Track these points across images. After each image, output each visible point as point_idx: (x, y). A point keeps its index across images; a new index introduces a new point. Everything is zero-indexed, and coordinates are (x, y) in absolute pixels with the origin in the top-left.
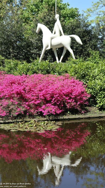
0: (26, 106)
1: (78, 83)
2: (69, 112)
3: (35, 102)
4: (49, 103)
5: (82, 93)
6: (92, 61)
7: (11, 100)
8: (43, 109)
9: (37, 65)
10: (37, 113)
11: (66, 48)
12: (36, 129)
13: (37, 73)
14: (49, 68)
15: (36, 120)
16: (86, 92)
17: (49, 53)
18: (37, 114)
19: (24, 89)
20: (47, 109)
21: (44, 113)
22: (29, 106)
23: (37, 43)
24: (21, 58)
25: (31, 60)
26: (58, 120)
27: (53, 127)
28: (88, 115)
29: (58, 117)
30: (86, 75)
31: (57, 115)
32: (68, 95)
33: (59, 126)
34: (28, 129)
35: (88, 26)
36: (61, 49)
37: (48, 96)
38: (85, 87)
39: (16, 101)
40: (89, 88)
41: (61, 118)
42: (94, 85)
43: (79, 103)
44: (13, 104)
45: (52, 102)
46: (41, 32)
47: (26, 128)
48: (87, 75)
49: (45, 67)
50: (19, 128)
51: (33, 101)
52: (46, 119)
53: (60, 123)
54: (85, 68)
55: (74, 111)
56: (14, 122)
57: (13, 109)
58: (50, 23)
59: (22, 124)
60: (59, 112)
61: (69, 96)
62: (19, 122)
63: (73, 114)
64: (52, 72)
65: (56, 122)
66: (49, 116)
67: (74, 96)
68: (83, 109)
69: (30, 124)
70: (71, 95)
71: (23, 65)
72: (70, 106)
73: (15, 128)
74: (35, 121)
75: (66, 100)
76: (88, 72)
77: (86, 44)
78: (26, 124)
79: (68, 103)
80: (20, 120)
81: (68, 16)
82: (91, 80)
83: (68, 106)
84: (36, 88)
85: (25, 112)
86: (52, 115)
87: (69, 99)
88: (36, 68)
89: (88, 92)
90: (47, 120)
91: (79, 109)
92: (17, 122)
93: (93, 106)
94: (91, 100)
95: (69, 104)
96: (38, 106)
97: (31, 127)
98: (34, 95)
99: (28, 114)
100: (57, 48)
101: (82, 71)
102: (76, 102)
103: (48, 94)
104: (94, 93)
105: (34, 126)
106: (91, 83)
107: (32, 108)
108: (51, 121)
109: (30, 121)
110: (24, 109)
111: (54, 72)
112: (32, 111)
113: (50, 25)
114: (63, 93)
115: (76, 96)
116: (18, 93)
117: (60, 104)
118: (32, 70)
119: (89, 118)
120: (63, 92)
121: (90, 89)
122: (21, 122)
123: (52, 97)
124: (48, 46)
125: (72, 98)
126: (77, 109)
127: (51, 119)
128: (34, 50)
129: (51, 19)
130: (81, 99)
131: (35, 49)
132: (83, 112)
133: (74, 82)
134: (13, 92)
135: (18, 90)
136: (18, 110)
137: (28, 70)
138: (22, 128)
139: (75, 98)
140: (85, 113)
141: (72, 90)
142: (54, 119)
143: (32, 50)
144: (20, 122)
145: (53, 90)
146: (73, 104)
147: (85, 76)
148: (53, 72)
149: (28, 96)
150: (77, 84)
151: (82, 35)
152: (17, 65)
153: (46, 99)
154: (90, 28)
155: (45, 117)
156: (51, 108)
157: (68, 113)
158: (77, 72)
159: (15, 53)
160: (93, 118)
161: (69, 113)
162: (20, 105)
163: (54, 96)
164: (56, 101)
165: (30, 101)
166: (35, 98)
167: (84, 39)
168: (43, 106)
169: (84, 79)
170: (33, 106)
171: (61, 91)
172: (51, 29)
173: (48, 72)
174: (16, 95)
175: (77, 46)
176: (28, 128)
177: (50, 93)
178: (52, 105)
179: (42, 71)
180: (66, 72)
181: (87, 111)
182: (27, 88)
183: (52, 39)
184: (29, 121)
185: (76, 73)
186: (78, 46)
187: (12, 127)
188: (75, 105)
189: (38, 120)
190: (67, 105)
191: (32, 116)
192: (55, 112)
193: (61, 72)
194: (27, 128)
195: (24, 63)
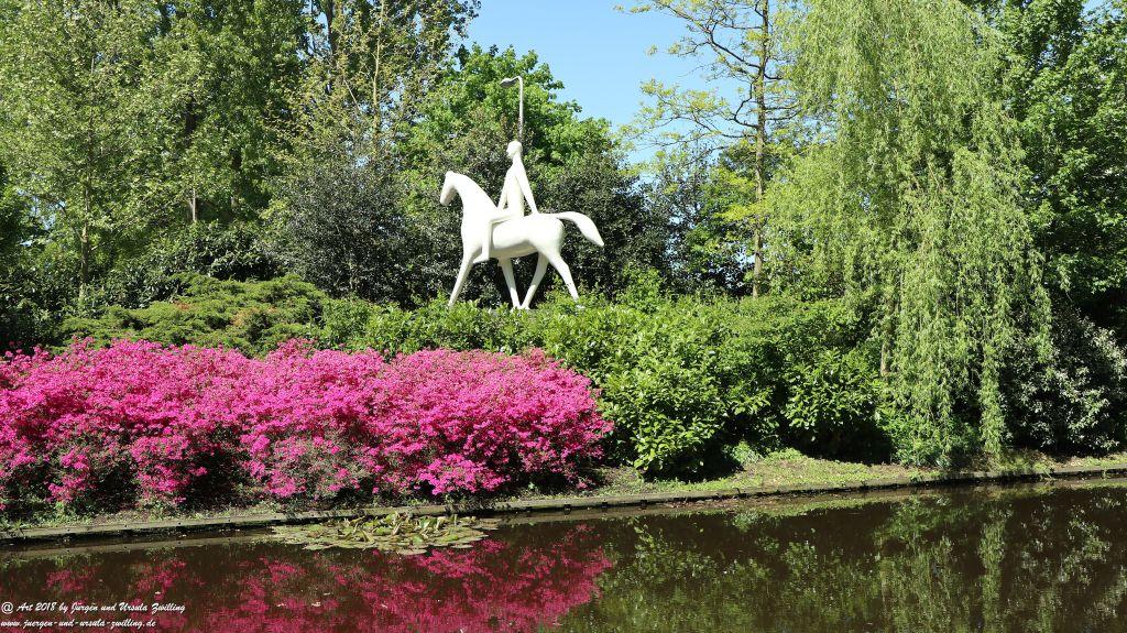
0: (371, 464)
1: (570, 380)
2: (531, 486)
3: (403, 448)
4: (457, 453)
5: (585, 416)
6: (632, 303)
7: (317, 439)
8: (433, 473)
9: (438, 316)
10: (411, 488)
11: (545, 258)
12: (398, 541)
13: (434, 346)
14: (477, 330)
15: (406, 511)
16: (599, 413)
17: (489, 276)
18: (409, 492)
19: (368, 403)
20: (448, 474)
21: (433, 487)
22: (381, 460)
23: (443, 239)
24: (388, 293)
25: (417, 300)
26: (490, 514)
27: (461, 535)
28: (602, 496)
29: (488, 503)
30: (604, 352)
31: (483, 494)
32: (529, 422)
33: (486, 532)
34: (371, 543)
35: (629, 183)
36: (529, 261)
37: (452, 429)
38: (597, 396)
39: (333, 442)
40: (609, 400)
41: (500, 505)
42: (626, 388)
43: (566, 452)
44: (322, 455)
45: (466, 447)
46: (456, 203)
47: (362, 540)
48: (607, 353)
49: (464, 325)
50: (340, 538)
51: (399, 445)
52: (442, 508)
53: (491, 524)
54: (601, 329)
55: (551, 481)
56: (324, 520)
57: (322, 472)
58: (493, 171)
59: (353, 525)
60: (492, 483)
61: (530, 427)
62: (342, 519)
63: (548, 494)
64: (488, 343)
65: (478, 518)
66: (456, 496)
67: (552, 425)
68: (583, 474)
69: (383, 525)
70: (539, 423)
71: (384, 317)
72: (536, 463)
73: (323, 539)
74: (401, 515)
75: (522, 440)
76: (611, 342)
77: (623, 243)
78: (369, 525)
79: (527, 451)
80: (349, 513)
81: (575, 146)
82: (619, 372)
83: (528, 463)
84: (410, 397)
85: (367, 484)
86: (467, 493)
87: (532, 438)
88: (432, 328)
89: (604, 415)
90: (448, 513)
91: (568, 474)
92: (336, 518)
93: (625, 463)
94: (619, 442)
95: (529, 456)
96: (416, 461)
97: (384, 535)
98: (403, 420)
99: (375, 490)
100: (515, 259)
101: (590, 338)
102: (558, 447)
103: (452, 418)
104: (626, 416)
105: (395, 532)
106: (617, 383)
107: (395, 469)
108: (461, 515)
109: (385, 516)
110: (363, 473)
111: (497, 343)
112: (394, 479)
113: (492, 177)
114: (510, 417)
115: (557, 428)
116: (340, 416)
117: (496, 456)
118: (417, 334)
119: (605, 506)
120: (510, 411)
121: (611, 403)
122: (350, 519)
123: (468, 429)
124: (479, 252)
125: (541, 435)
126: (560, 475)
127: (462, 508)
128: (435, 264)
129: (494, 157)
130: (576, 438)
131: (439, 260)
132: (581, 484)
133: (555, 377)
134: (325, 412)
135: (342, 405)
136: (340, 476)
137: (404, 335)
138: (348, 538)
139: (553, 433)
140: (590, 487)
141: (542, 405)
142: (475, 511)
143: (428, 265)
144: (346, 521)
145: (472, 405)
146: (545, 456)
147: (597, 357)
148: (494, 344)
149: (381, 425)
150: (564, 384)
151: (607, 213)
152: (364, 316)
153: (444, 437)
154: (635, 188)
155: (439, 499)
156: (462, 471)
157: (527, 488)
158: (573, 342)
159: (367, 273)
160: (619, 505)
161: (533, 490)
162: (351, 457)
163: (475, 426)
164: (479, 445)
165: (389, 445)
166: (405, 432)
167: (613, 227)
168: (435, 464)
169: (597, 367)
170: (395, 462)
171: (503, 408)
172: (494, 191)
173: (475, 343)
174: (333, 423)
175: (590, 250)
176: (371, 539)
177: (460, 414)
178: (467, 458)
179: (454, 340)
180: (539, 343)
181: (598, 482)
182: (379, 398)
183: (495, 225)
184: (380, 518)
185: (569, 346)
186: (594, 252)
187: (312, 534)
188: (553, 460)
189: (415, 511)
190: (524, 460)
191: (390, 497)
192: (479, 485)
193: (522, 344)
194: (367, 540)
195: (391, 309)
